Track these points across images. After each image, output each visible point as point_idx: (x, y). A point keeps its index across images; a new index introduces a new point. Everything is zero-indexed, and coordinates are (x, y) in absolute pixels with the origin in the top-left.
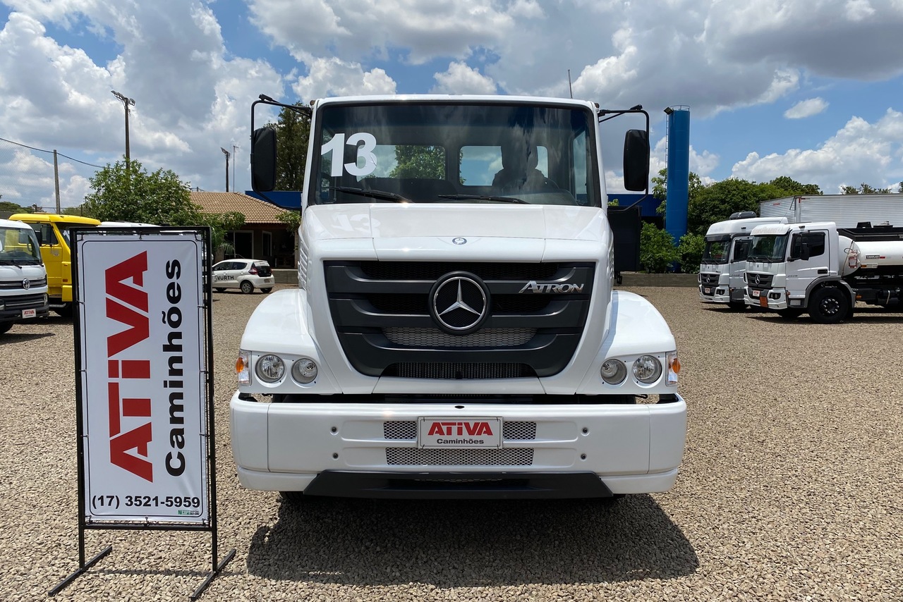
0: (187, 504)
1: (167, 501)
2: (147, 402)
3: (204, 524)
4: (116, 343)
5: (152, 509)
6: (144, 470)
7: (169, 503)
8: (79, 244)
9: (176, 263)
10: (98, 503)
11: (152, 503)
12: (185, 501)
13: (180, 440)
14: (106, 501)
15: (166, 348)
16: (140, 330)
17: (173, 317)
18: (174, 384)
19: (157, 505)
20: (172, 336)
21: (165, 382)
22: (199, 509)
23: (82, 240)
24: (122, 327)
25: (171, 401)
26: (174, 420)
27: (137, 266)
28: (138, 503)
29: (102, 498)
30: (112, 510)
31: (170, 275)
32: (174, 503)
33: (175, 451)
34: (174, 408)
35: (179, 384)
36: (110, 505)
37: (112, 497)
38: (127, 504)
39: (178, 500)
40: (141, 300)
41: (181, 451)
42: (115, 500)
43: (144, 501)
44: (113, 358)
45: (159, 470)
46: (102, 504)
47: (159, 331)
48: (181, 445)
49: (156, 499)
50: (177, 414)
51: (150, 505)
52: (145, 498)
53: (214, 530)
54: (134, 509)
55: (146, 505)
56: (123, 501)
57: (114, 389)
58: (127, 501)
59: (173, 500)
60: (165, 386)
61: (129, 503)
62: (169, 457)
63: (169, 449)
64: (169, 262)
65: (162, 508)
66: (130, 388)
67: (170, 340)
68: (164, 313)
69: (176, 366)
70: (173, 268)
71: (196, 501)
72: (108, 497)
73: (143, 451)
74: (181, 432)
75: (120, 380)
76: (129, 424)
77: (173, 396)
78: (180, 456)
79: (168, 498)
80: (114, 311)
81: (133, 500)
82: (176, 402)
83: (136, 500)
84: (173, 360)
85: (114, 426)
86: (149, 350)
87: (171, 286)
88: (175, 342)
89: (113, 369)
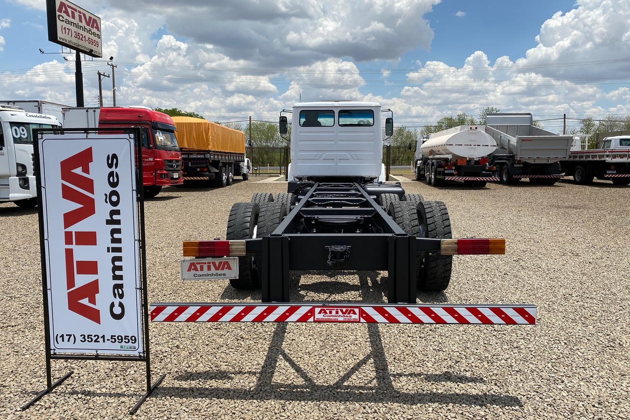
0: (127, 341)
1: (112, 338)
2: (95, 264)
3: (140, 356)
4: (70, 219)
5: (101, 345)
6: (94, 315)
7: (113, 340)
8: (40, 142)
9: (115, 156)
10: (60, 339)
11: (101, 340)
12: (125, 339)
13: (121, 292)
14: (66, 338)
15: (109, 222)
16: (88, 209)
17: (113, 198)
18: (115, 250)
19: (104, 341)
20: (113, 213)
21: (108, 248)
22: (136, 345)
23: (42, 138)
24: (76, 206)
25: (113, 262)
26: (116, 277)
27: (84, 158)
28: (90, 340)
29: (62, 336)
30: (70, 345)
31: (110, 166)
32: (117, 340)
33: (117, 301)
34: (116, 268)
35: (119, 250)
36: (69, 341)
37: (70, 335)
38: (81, 341)
39: (120, 338)
40: (89, 185)
41: (121, 300)
42: (72, 337)
43: (94, 339)
44: (68, 229)
45: (105, 315)
46: (63, 341)
47: (103, 209)
48: (121, 296)
49: (103, 337)
50: (117, 273)
51: (99, 342)
52: (95, 336)
53: (147, 359)
54: (87, 345)
55: (96, 341)
56: (79, 338)
57: (69, 254)
58: (81, 338)
59: (116, 338)
60: (108, 251)
61: (83, 340)
62: (112, 305)
63: (112, 299)
64: (109, 156)
65: (108, 345)
66: (82, 253)
67: (111, 216)
68: (106, 195)
69: (116, 236)
70: (112, 160)
71: (133, 338)
72: (67, 335)
73: (93, 301)
74: (120, 286)
75: (74, 247)
76: (82, 280)
77: (115, 259)
78: (121, 305)
79: (112, 336)
80: (68, 194)
81: (86, 338)
82: (117, 263)
83: (88, 338)
84: (113, 232)
85: (71, 282)
86: (96, 223)
87: (111, 174)
88: (115, 217)
89: (68, 238)
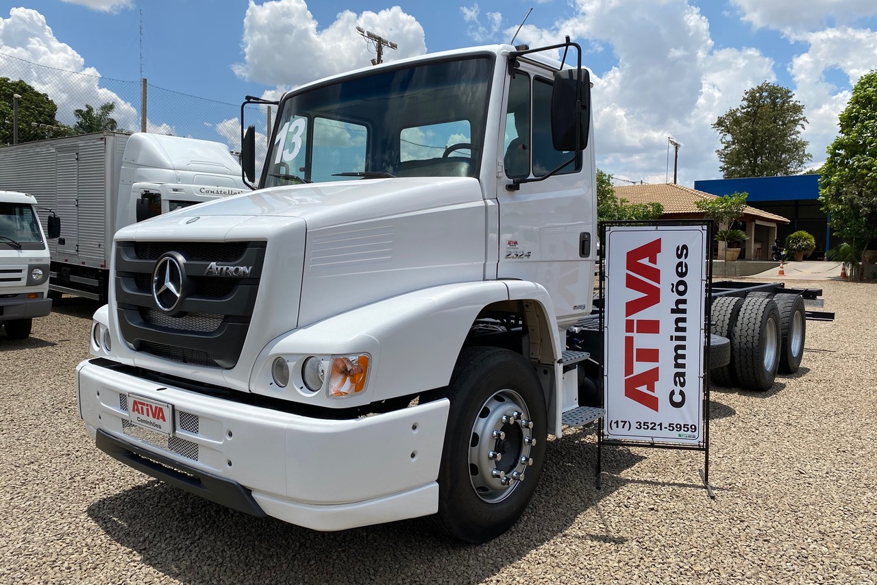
0: (686, 429)
1: (670, 426)
2: (656, 351)
3: (699, 445)
4: (632, 307)
5: (657, 432)
6: (652, 403)
7: (671, 428)
8: (607, 234)
9: (685, 247)
10: (614, 426)
11: (657, 427)
12: (684, 427)
13: (682, 381)
14: (621, 424)
15: (673, 311)
16: (653, 297)
17: (680, 288)
18: (678, 338)
19: (661, 429)
20: (678, 302)
21: (672, 337)
22: (696, 434)
23: (609, 230)
24: (638, 295)
25: (676, 351)
26: (677, 366)
27: (653, 249)
28: (646, 427)
29: (617, 422)
30: (625, 431)
31: (679, 256)
32: (675, 428)
33: (678, 389)
34: (678, 357)
35: (683, 338)
36: (623, 427)
37: (625, 422)
38: (637, 428)
39: (678, 426)
40: (655, 275)
41: (682, 389)
42: (627, 424)
43: (650, 426)
44: (630, 318)
45: (664, 402)
46: (617, 427)
47: (668, 299)
48: (683, 385)
49: (661, 424)
50: (680, 361)
51: (655, 429)
52: (651, 424)
53: (706, 450)
54: (642, 432)
55: (652, 429)
56: (634, 425)
57: (629, 341)
58: (637, 425)
59: (674, 426)
60: (672, 339)
61: (639, 427)
62: (672, 393)
63: (673, 387)
64: (678, 247)
65: (666, 432)
66: (643, 341)
67: (677, 304)
68: (673, 284)
69: (681, 325)
70: (682, 251)
71: (693, 427)
72: (622, 422)
73: (651, 388)
74: (683, 375)
75: (635, 335)
76: (640, 368)
77: (677, 348)
78: (682, 393)
79: (670, 424)
80: (631, 283)
81: (642, 425)
82: (680, 352)
83: (644, 425)
84: (678, 320)
85: (629, 368)
86: (661, 312)
87: (680, 264)
88: (681, 306)
89: (629, 326)
